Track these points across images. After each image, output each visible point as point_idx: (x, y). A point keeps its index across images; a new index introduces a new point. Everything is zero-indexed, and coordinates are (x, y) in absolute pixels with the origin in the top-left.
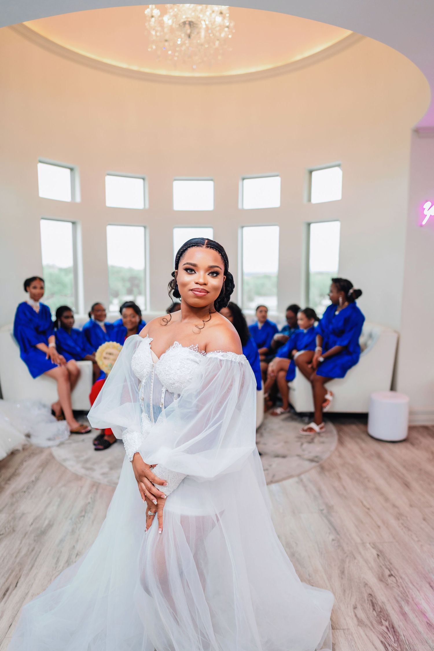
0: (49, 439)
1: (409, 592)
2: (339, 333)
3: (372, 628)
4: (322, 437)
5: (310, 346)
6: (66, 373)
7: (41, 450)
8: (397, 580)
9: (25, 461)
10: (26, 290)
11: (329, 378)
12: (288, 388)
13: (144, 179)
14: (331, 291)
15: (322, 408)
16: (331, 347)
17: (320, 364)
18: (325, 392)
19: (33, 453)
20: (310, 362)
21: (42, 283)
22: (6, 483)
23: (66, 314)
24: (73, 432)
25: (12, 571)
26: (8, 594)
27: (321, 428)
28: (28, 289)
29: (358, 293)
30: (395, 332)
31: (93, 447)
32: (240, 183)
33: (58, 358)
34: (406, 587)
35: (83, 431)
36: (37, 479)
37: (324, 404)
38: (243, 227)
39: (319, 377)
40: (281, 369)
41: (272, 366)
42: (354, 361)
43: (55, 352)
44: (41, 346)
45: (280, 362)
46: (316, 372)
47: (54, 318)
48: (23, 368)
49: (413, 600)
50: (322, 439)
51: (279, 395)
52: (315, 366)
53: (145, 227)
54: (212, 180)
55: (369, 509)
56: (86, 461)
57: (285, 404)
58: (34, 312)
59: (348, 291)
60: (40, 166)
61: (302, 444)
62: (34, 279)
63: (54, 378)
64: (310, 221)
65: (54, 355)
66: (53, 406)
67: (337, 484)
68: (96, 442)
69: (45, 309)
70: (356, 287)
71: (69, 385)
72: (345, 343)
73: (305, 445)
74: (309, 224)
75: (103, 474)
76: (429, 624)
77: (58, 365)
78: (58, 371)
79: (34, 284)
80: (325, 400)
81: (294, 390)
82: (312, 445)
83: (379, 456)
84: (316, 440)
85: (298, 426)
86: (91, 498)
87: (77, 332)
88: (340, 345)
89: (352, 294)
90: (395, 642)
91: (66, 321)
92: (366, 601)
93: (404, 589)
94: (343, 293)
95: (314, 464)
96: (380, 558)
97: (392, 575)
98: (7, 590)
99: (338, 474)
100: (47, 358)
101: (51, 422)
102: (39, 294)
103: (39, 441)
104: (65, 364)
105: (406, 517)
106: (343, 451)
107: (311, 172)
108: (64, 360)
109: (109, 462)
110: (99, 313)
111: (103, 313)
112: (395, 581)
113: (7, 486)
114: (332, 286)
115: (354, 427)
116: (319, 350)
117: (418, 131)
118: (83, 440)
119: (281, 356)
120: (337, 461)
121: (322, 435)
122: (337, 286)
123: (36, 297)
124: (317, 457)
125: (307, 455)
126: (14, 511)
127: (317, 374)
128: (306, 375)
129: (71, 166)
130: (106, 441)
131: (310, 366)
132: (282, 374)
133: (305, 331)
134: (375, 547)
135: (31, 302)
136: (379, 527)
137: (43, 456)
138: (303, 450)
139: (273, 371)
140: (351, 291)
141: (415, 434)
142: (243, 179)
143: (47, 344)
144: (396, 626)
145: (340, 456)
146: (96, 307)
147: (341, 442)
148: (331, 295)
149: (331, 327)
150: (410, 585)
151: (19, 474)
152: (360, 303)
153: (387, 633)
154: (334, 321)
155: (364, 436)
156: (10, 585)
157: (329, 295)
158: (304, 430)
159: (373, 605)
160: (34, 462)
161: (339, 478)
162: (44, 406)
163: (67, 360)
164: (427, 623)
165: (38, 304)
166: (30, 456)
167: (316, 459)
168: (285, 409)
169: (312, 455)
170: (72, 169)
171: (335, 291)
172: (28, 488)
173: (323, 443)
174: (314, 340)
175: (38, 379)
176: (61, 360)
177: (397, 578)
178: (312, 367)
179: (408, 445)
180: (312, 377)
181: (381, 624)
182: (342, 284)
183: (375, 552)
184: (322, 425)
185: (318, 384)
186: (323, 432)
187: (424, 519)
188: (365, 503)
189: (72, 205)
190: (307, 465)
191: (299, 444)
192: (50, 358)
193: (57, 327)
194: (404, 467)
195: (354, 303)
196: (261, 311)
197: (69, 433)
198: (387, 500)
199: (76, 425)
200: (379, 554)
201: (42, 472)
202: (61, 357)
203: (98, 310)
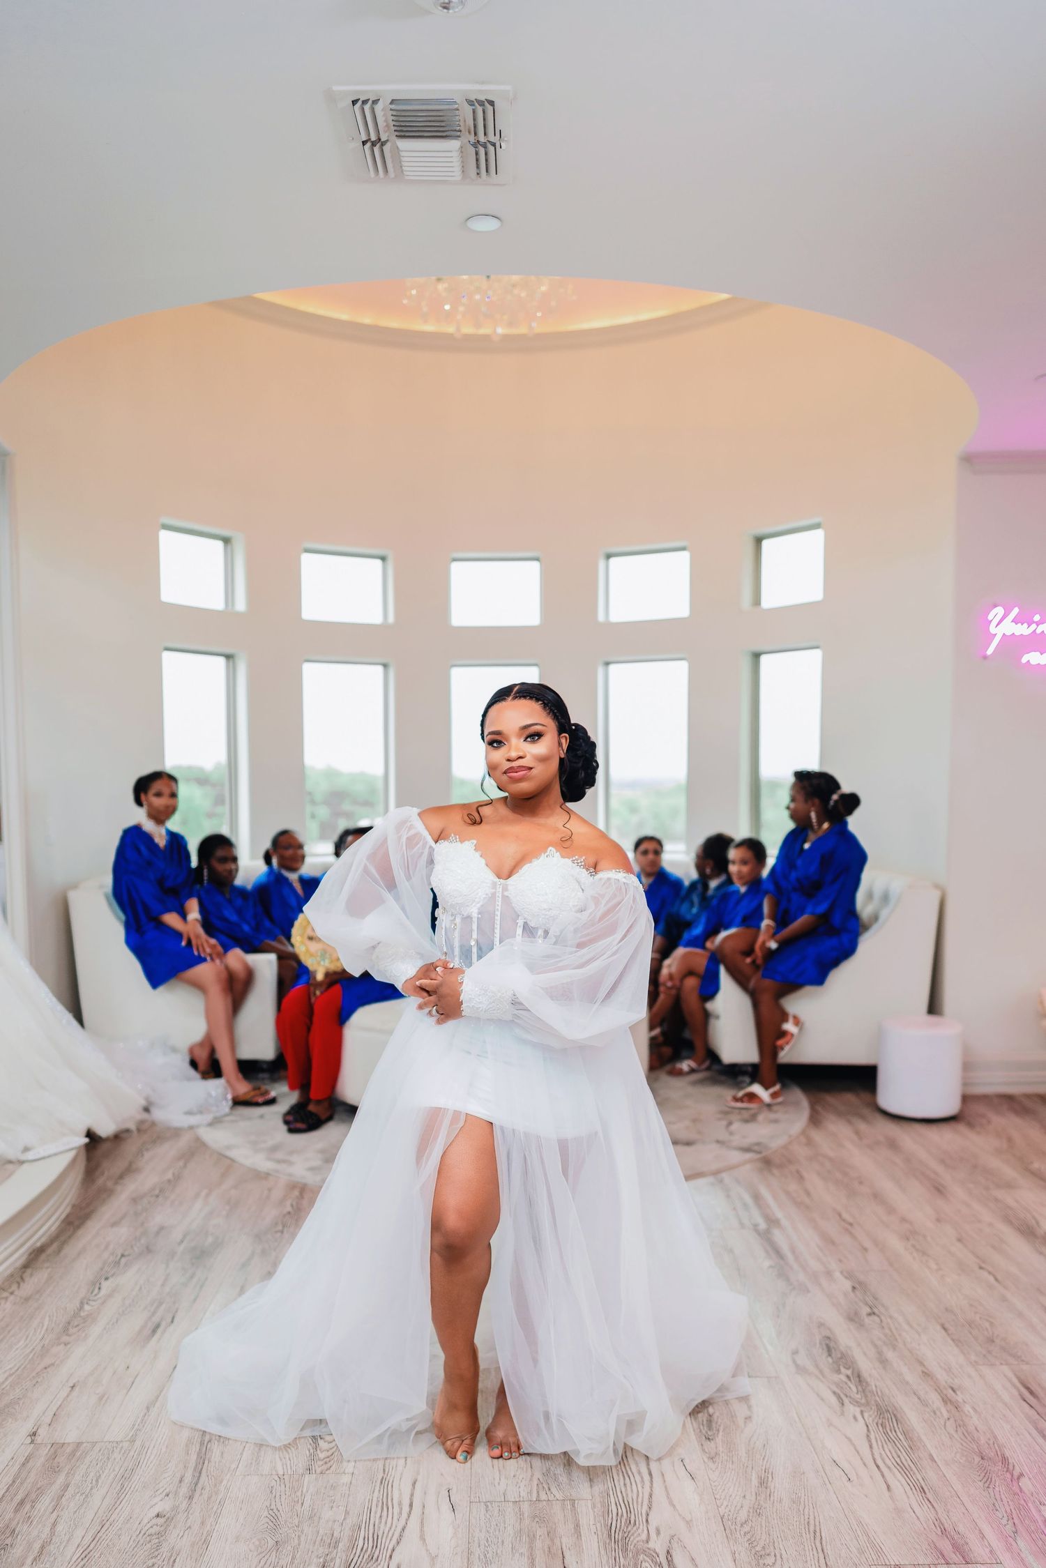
0: (189, 1113)
1: (900, 1335)
2: (811, 889)
3: (821, 1377)
4: (776, 1112)
5: (752, 920)
6: (224, 975)
7: (176, 1132)
8: (881, 1321)
9: (147, 1150)
10: (139, 802)
11: (792, 985)
12: (706, 1015)
13: (383, 559)
14: (793, 799)
15: (775, 1052)
16: (795, 919)
17: (770, 954)
18: (784, 1016)
19: (158, 1137)
20: (749, 952)
21: (173, 784)
22: (116, 1183)
23: (220, 853)
24: (238, 1102)
25: (161, 1304)
26: (159, 1331)
27: (774, 1095)
28: (143, 797)
29: (852, 802)
30: (937, 886)
31: (285, 1128)
32: (602, 564)
33: (207, 943)
34: (896, 1329)
35: (260, 1100)
36: (177, 1178)
37: (779, 1042)
38: (607, 664)
39: (767, 982)
40: (690, 973)
41: (670, 966)
42: (848, 951)
43: (201, 931)
44: (171, 919)
45: (685, 956)
46: (760, 973)
47: (194, 862)
48: (131, 966)
49: (905, 1345)
50: (772, 1116)
51: (687, 1034)
52: (759, 961)
53: (385, 666)
54: (537, 559)
55: (851, 1224)
56: (274, 1149)
57: (700, 1052)
58: (157, 846)
59: (829, 799)
60: (164, 535)
61: (730, 1124)
62: (157, 776)
63: (198, 986)
64: (758, 648)
65: (198, 937)
66: (191, 1051)
67: (793, 1187)
68: (290, 1118)
69: (176, 841)
70: (846, 788)
71: (229, 1000)
72: (822, 908)
73: (736, 1126)
74: (757, 656)
75: (312, 1169)
76: (925, 1373)
77: (208, 958)
78: (205, 971)
79: (157, 786)
80: (784, 1034)
81: (717, 1017)
82: (751, 1126)
83: (893, 1145)
84: (761, 1118)
85: (726, 1094)
86: (292, 1206)
87: (242, 892)
88: (813, 914)
89: (836, 802)
90: (857, 1393)
91: (220, 868)
92: (818, 1345)
93: (891, 1331)
94: (817, 801)
95: (749, 1156)
96: (857, 1292)
97: (874, 1313)
98: (158, 1326)
99: (798, 1172)
100: (183, 944)
101: (189, 1079)
102: (167, 807)
103: (171, 1114)
104: (221, 956)
105: (925, 1237)
106: (817, 1136)
107: (759, 541)
108: (220, 949)
109: (322, 1151)
110: (290, 852)
111: (299, 852)
112: (879, 1322)
113: (119, 1188)
114: (795, 786)
115: (850, 1097)
116: (768, 926)
117: (969, 460)
118: (262, 1117)
119: (688, 944)
120: (801, 1151)
121: (775, 1108)
122: (803, 788)
123: (160, 817)
124: (758, 1144)
125: (737, 1140)
126: (142, 1224)
127: (764, 976)
128: (741, 979)
129: (226, 533)
130: (311, 1114)
131: (748, 960)
132: (691, 983)
133: (743, 889)
134: (849, 1275)
135: (149, 826)
136: (866, 1250)
137: (183, 1142)
138: (731, 1134)
139: (671, 977)
140: (835, 797)
141: (980, 1108)
142: (608, 556)
143: (183, 915)
144: (865, 1375)
145: (810, 1143)
146: (282, 838)
147: (815, 1120)
148: (792, 806)
149: (793, 875)
150: (906, 1327)
151: (138, 1170)
152: (854, 823)
153: (846, 1383)
154: (799, 862)
155: (866, 1111)
156: (162, 1319)
157: (788, 808)
158: (736, 1099)
159: (829, 1350)
160: (167, 1152)
161: (801, 1178)
162: (174, 1050)
163: (226, 948)
164: (923, 1372)
165: (163, 832)
166: (154, 1142)
167: (756, 1148)
168: (700, 1064)
169: (747, 1142)
170: (226, 541)
171: (800, 798)
172: (162, 1190)
173: (776, 1121)
174: (760, 906)
175: (161, 989)
176: (213, 947)
177: (883, 1318)
178: (754, 962)
179: (961, 1127)
180: (752, 984)
181: (839, 1372)
182: (815, 782)
183: (847, 1285)
184: (777, 1087)
185: (766, 999)
186: (780, 1104)
187: (959, 1240)
188: (845, 1216)
189: (225, 617)
190: (736, 1157)
191: (724, 1123)
192: (189, 942)
193: (201, 881)
194: (942, 1161)
195: (844, 824)
196: (645, 853)
197: (230, 1103)
198: (891, 1210)
199: (243, 1088)
200: (857, 1286)
201: (185, 1166)
202: (213, 941)
203: (287, 847)
